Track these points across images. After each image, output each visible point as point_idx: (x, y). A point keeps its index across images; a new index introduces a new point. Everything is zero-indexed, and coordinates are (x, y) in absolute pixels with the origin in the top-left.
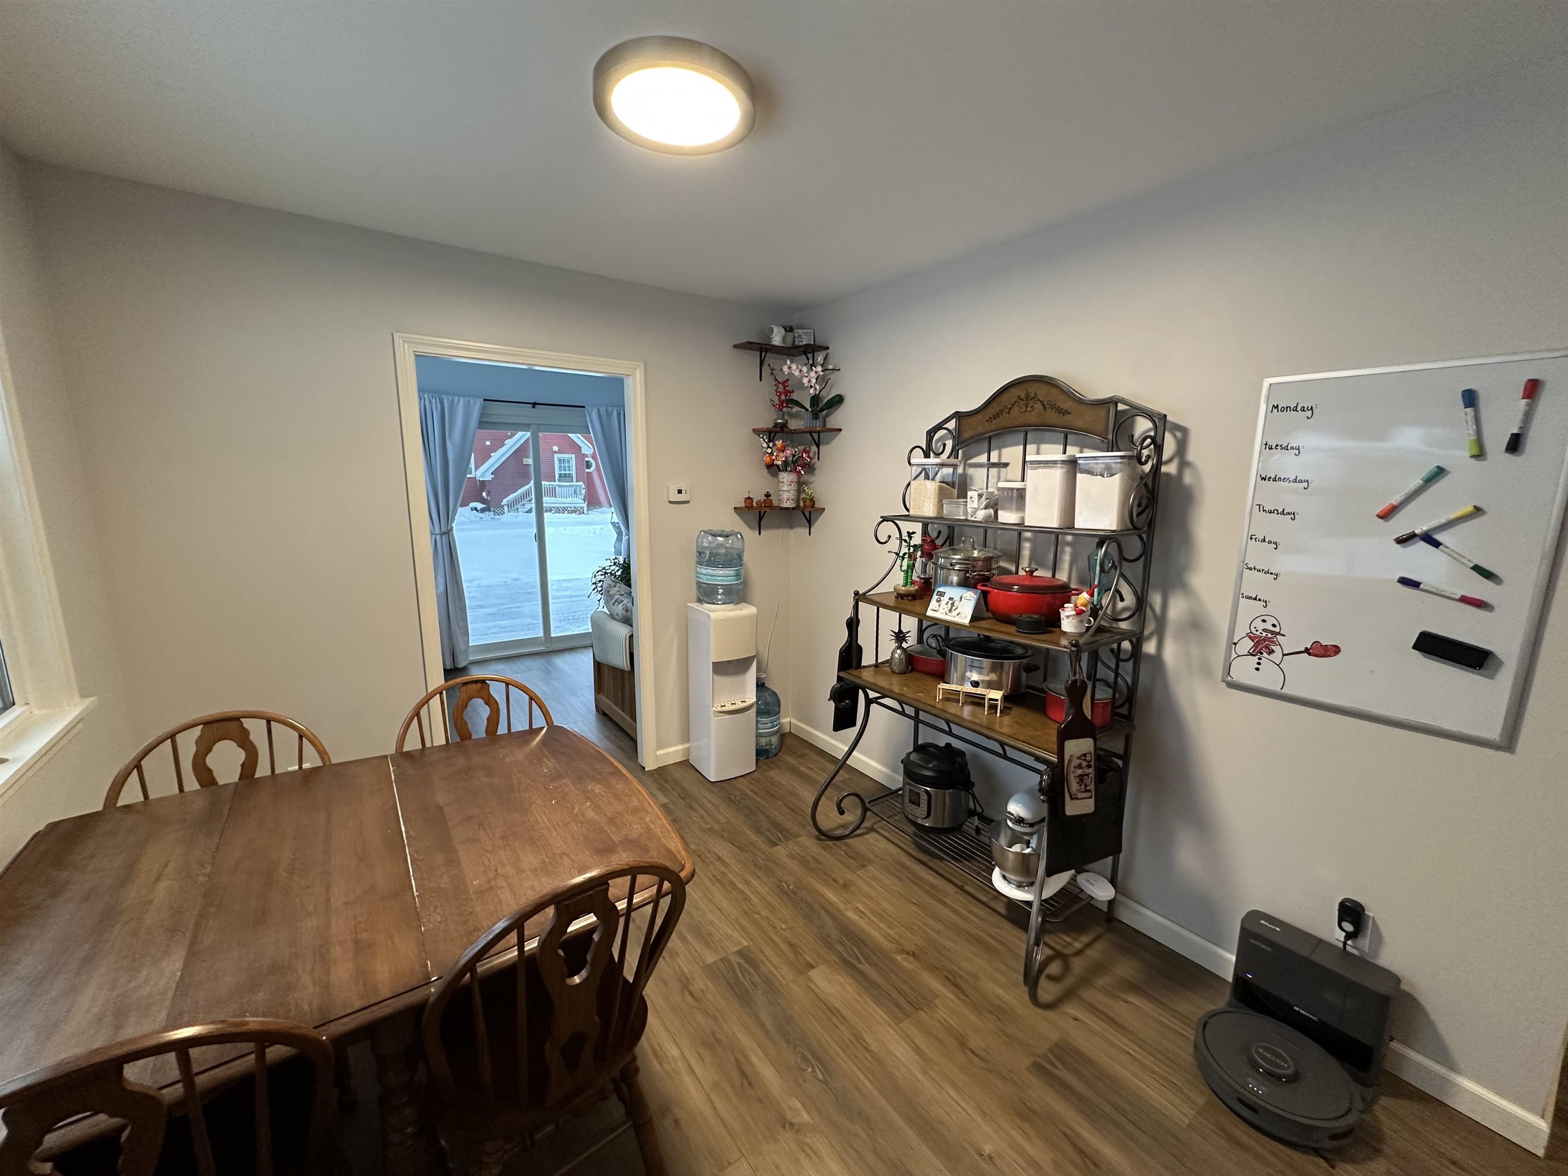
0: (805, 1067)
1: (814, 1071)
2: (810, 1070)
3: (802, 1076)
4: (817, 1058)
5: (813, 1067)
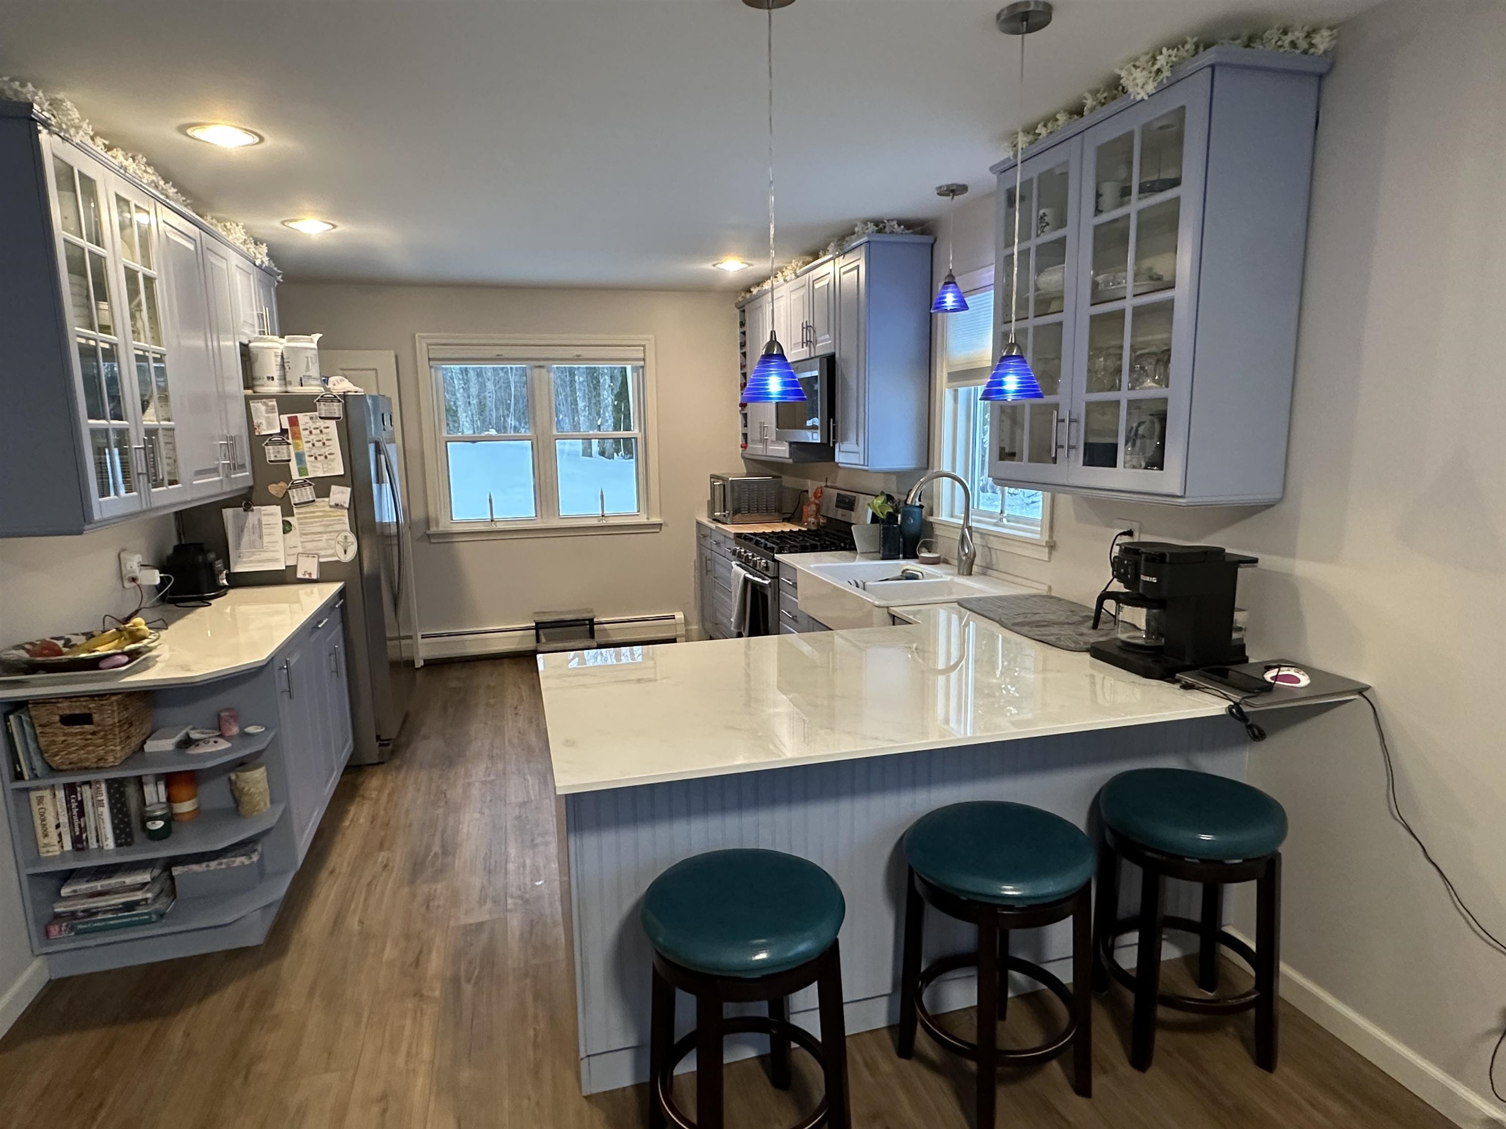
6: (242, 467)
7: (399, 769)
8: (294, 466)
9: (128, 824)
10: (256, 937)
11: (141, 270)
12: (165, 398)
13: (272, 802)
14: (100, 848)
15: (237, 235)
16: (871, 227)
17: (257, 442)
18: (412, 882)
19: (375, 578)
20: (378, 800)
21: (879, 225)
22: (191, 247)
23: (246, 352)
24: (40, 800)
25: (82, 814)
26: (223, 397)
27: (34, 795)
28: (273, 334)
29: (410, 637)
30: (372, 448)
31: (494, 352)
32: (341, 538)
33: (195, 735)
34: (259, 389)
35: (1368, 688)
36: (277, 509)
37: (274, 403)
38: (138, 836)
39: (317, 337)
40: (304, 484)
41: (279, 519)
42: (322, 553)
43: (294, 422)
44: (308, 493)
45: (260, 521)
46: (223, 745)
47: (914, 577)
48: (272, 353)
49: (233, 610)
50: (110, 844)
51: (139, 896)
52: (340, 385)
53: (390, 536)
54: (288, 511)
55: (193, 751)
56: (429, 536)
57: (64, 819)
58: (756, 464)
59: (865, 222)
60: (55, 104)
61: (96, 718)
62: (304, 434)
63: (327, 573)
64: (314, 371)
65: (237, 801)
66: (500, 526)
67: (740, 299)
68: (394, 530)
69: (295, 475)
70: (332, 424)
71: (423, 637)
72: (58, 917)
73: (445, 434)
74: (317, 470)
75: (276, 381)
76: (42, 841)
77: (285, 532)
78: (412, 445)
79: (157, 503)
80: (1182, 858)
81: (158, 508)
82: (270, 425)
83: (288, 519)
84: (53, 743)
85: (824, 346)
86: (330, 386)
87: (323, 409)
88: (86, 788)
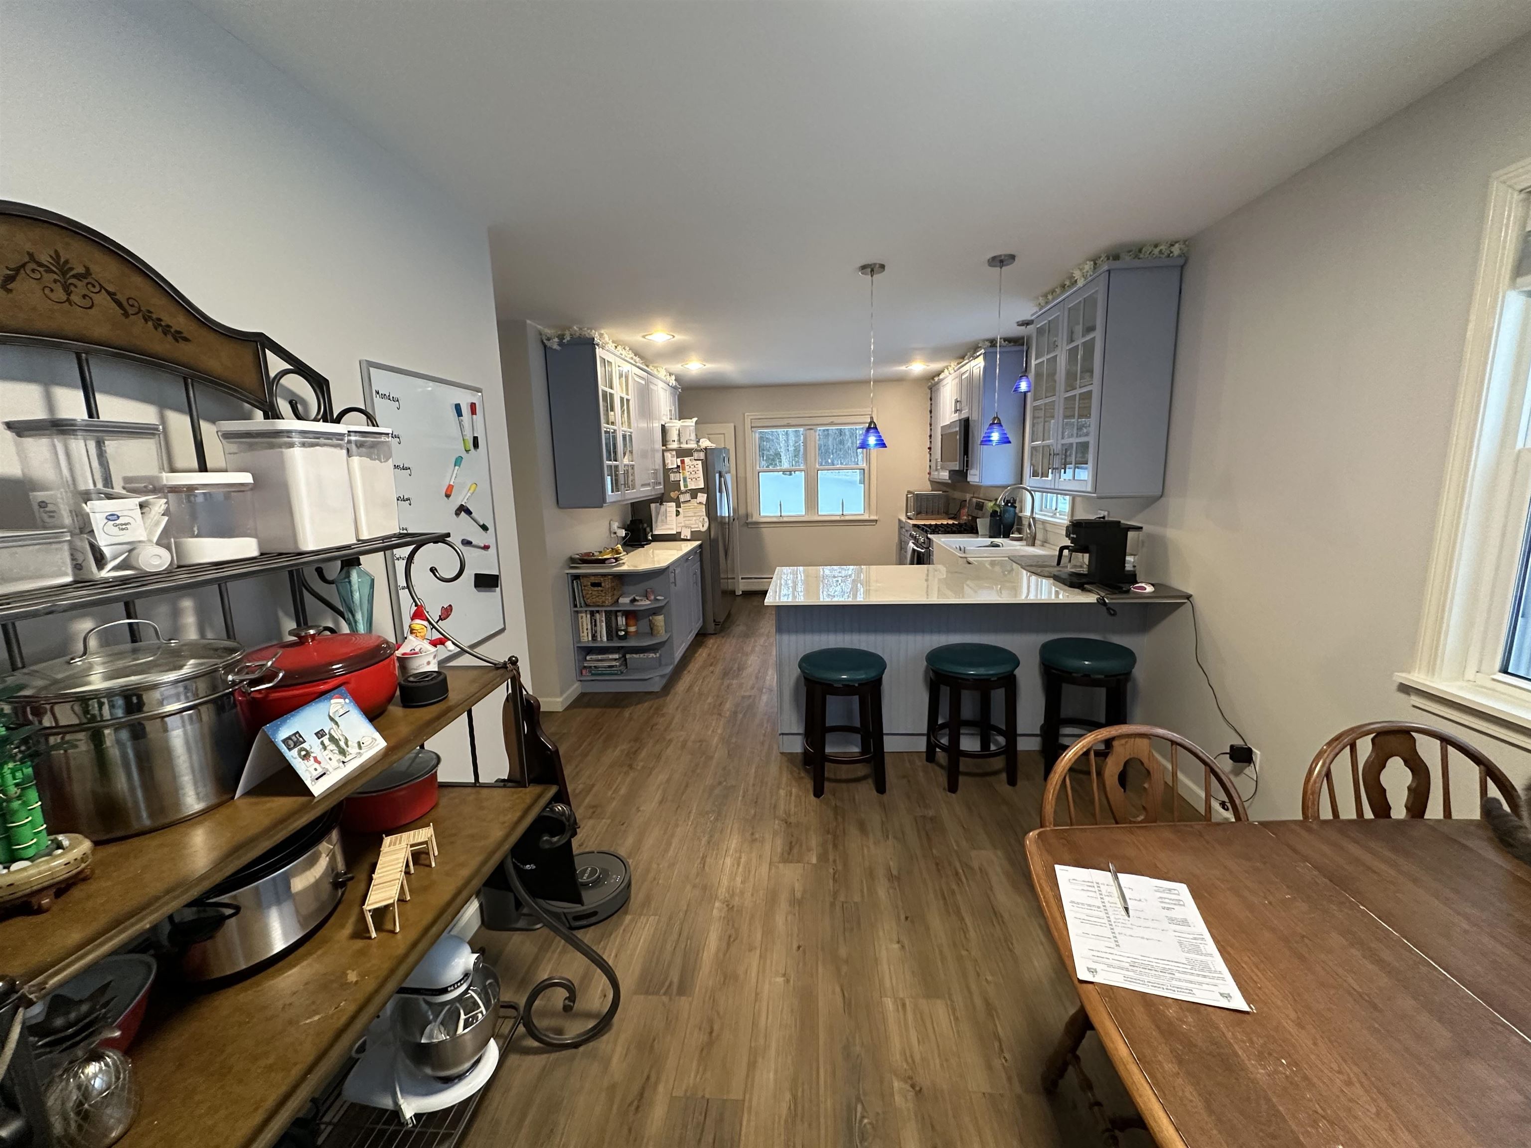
0: (868, 1126)
1: (863, 1117)
2: (866, 1121)
3: (877, 1121)
4: (850, 1129)
5: (861, 1121)
6: (660, 483)
7: (723, 637)
8: (682, 483)
9: (612, 632)
10: (657, 689)
11: (625, 397)
12: (631, 452)
13: (666, 632)
14: (601, 640)
15: (662, 374)
16: (988, 344)
17: (667, 471)
18: (723, 679)
19: (716, 541)
20: (711, 648)
21: (993, 342)
22: (643, 382)
23: (663, 426)
24: (582, 618)
25: (596, 625)
26: (654, 450)
27: (580, 615)
28: (676, 419)
29: (734, 578)
30: (717, 475)
31: (785, 422)
32: (701, 520)
33: (637, 598)
34: (668, 446)
35: (1191, 596)
36: (674, 504)
37: (674, 453)
38: (615, 638)
39: (695, 419)
40: (686, 492)
41: (675, 509)
42: (693, 526)
43: (683, 462)
44: (688, 497)
45: (666, 510)
46: (648, 602)
47: (998, 546)
48: (674, 429)
49: (653, 552)
50: (605, 639)
51: (614, 663)
52: (705, 443)
53: (725, 523)
54: (678, 506)
55: (636, 603)
56: (747, 524)
57: (589, 627)
58: (936, 484)
59: (984, 340)
60: (601, 335)
61: (603, 585)
62: (687, 468)
63: (695, 536)
64: (693, 437)
65: (652, 629)
66: (785, 519)
67: (930, 384)
68: (727, 520)
69: (682, 488)
70: (700, 462)
71: (742, 579)
72: (585, 667)
73: (758, 468)
74: (692, 486)
75: (676, 442)
76: (582, 634)
77: (677, 515)
78: (741, 474)
79: (628, 497)
80: (1071, 673)
81: (627, 500)
82: (672, 464)
83: (679, 509)
84: (588, 594)
85: (964, 414)
86: (700, 444)
87: (696, 455)
88: (598, 614)
